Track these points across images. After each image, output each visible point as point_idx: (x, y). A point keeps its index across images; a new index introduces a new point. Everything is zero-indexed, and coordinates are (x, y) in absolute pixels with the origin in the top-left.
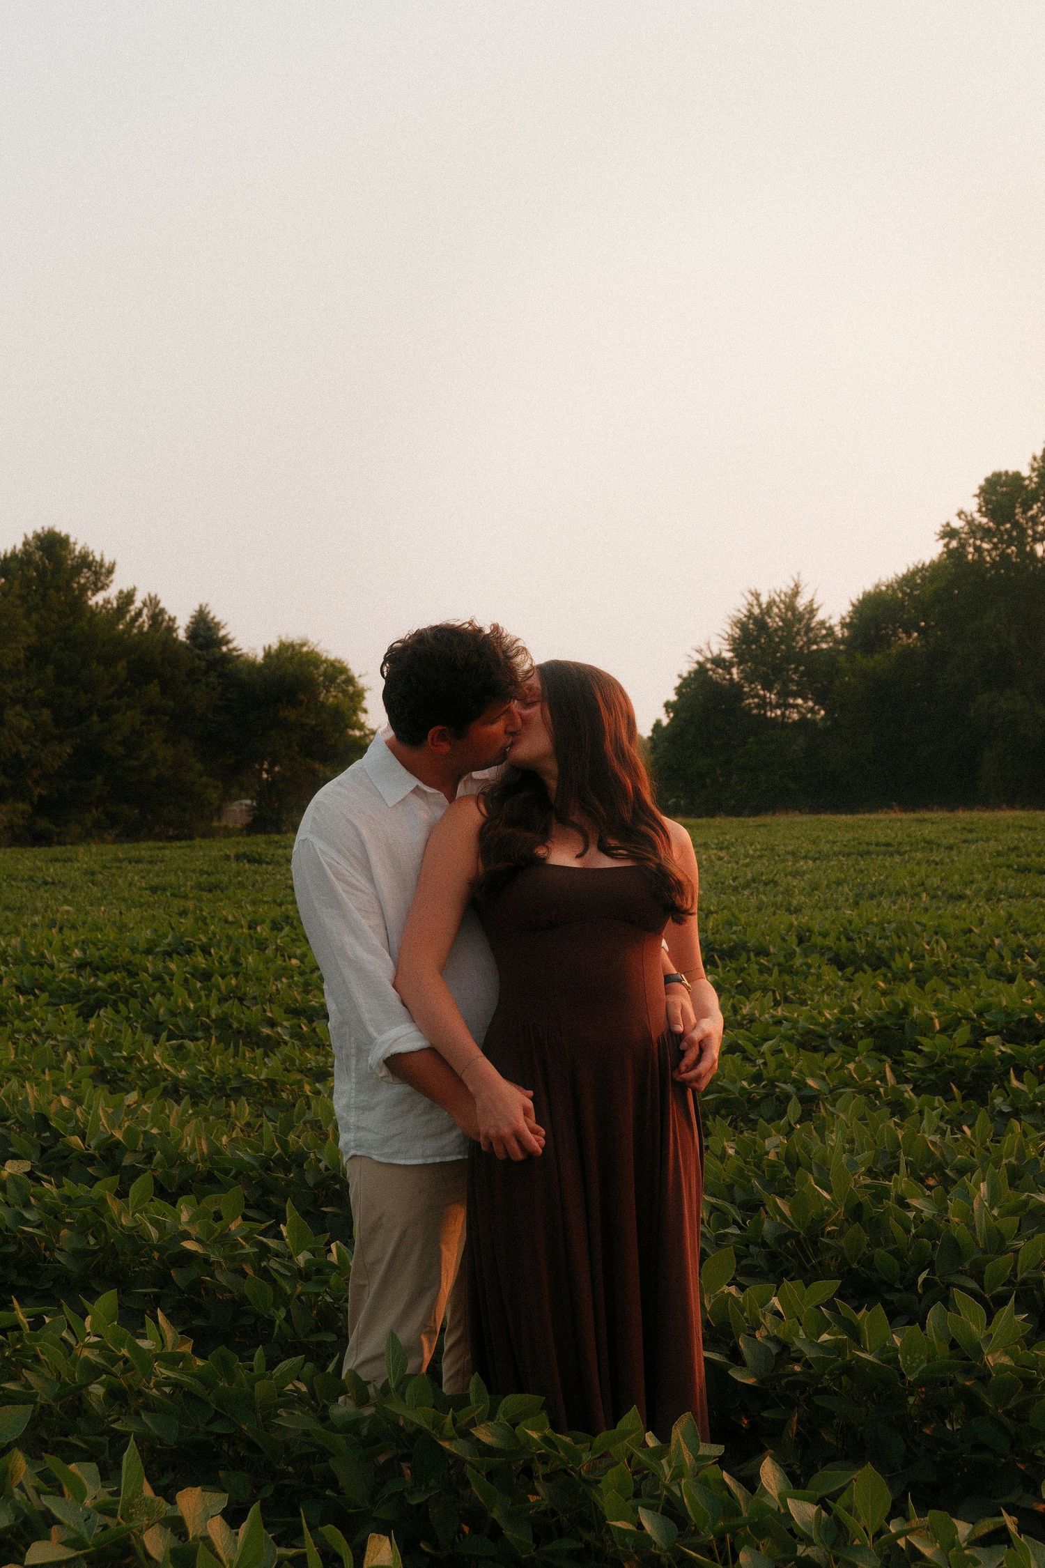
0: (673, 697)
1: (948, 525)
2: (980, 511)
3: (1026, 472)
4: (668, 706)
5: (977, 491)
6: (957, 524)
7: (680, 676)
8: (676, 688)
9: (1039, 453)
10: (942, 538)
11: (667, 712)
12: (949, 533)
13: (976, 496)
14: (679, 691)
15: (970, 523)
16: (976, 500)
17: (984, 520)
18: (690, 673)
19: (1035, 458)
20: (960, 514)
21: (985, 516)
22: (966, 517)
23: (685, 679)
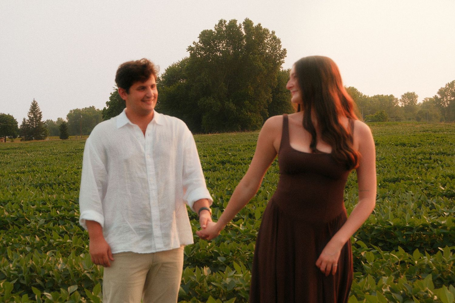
0: (109, 100)
1: (190, 46)
2: (200, 42)
3: (214, 30)
4: (107, 103)
5: (199, 36)
6: (193, 46)
7: (111, 94)
8: (110, 97)
9: (217, 24)
10: (189, 51)
11: (107, 105)
12: (190, 49)
13: (198, 37)
14: (111, 98)
15: (197, 46)
16: (199, 39)
17: (201, 45)
18: (114, 93)
19: (216, 26)
20: (194, 43)
21: (202, 44)
22: (196, 44)
23: (112, 95)
